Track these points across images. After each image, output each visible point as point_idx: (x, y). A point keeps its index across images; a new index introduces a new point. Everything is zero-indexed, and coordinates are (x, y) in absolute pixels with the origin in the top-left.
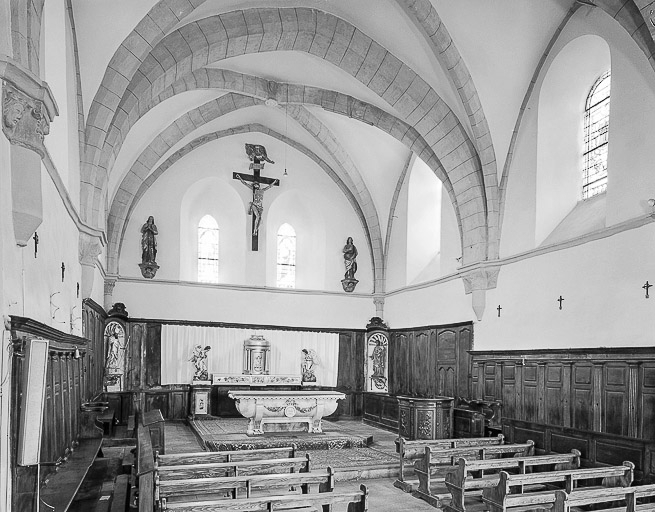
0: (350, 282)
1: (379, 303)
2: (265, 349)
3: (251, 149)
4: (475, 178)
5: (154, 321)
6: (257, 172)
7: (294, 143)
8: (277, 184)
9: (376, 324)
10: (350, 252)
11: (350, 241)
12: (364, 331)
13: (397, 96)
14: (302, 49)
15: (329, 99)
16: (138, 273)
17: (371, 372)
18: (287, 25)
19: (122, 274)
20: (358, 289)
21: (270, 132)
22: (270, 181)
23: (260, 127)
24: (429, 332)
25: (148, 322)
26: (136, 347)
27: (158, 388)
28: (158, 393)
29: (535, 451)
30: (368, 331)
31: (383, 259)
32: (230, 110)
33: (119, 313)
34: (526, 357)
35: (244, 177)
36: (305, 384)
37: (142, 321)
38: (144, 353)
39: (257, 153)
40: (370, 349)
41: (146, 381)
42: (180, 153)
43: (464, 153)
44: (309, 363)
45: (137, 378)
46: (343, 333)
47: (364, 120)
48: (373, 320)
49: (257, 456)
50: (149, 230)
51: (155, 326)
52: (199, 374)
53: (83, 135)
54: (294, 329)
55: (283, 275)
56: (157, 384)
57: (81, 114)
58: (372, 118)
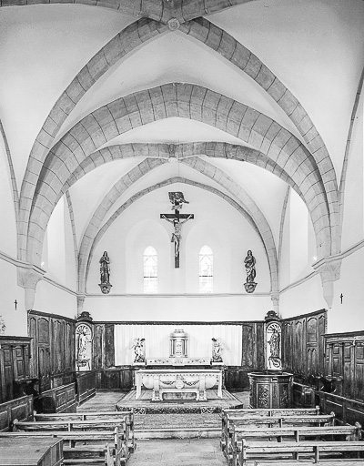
0: (251, 285)
1: (276, 299)
2: (184, 339)
3: (172, 195)
4: (318, 187)
5: (109, 323)
6: (177, 212)
7: (204, 186)
8: (192, 217)
9: (272, 316)
10: (250, 261)
11: (250, 253)
12: (263, 322)
13: (248, 134)
14: (173, 115)
15: (210, 148)
16: (99, 291)
17: (269, 354)
18: (154, 100)
19: (89, 292)
20: (257, 290)
21: (186, 181)
22: (185, 216)
23: (179, 179)
24: (302, 320)
25: (106, 323)
26: (98, 340)
27: (113, 368)
28: (113, 371)
29: (336, 421)
30: (267, 322)
31: (277, 265)
32: (147, 171)
33: (85, 318)
34: (357, 338)
35: (167, 216)
36: (213, 364)
37: (101, 323)
38: (104, 344)
39: (177, 198)
40: (268, 336)
41: (106, 363)
42: (124, 206)
43: (307, 168)
44: (217, 348)
45: (100, 361)
46: (244, 324)
47: (237, 159)
48: (269, 313)
49: (105, 417)
50: (105, 261)
51: (110, 325)
52: (138, 358)
53: (17, 204)
54: (207, 323)
55: (204, 283)
56: (113, 365)
57: (15, 190)
58: (241, 155)
